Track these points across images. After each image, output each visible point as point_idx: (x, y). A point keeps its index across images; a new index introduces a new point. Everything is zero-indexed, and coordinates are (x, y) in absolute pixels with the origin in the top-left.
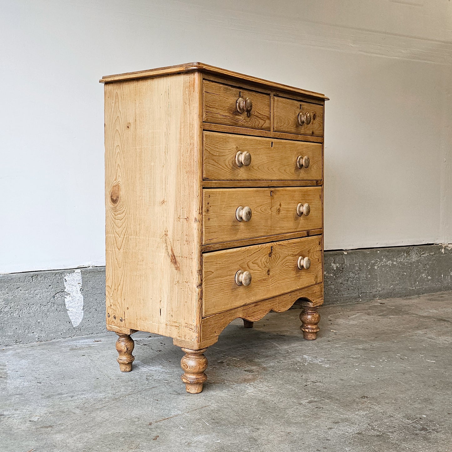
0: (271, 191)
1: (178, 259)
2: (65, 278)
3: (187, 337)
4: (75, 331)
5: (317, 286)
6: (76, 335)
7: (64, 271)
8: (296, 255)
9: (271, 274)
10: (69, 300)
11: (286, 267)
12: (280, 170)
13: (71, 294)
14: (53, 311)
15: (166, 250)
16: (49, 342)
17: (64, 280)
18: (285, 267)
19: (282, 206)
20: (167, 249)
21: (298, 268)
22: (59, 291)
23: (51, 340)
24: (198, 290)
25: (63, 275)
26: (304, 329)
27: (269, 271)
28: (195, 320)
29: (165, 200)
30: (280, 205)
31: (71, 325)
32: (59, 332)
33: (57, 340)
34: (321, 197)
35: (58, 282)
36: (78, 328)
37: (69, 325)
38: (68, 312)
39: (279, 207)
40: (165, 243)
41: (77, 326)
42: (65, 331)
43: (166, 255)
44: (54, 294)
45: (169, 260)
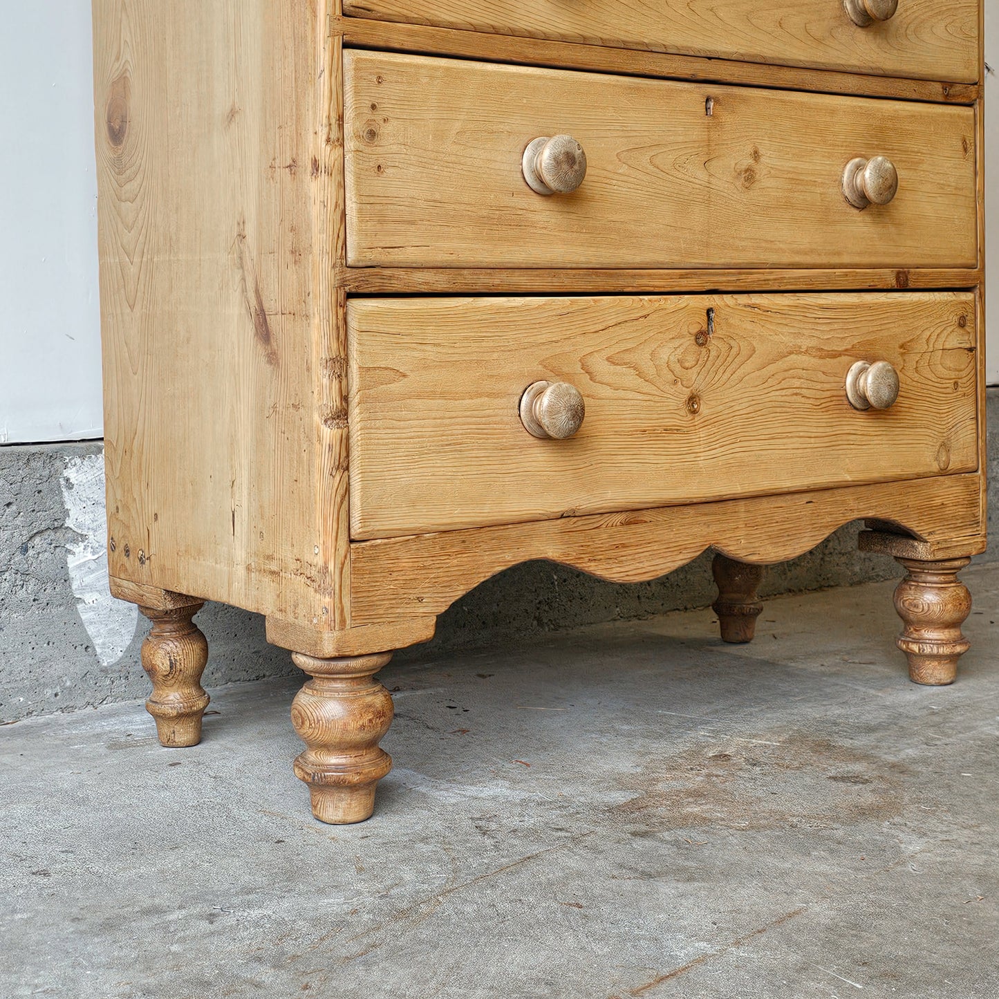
0: (708, 100)
1: (274, 322)
2: (66, 473)
3: (301, 611)
4: (108, 682)
5: (947, 481)
6: (110, 699)
7: (62, 449)
8: (840, 355)
9: (704, 409)
10: (82, 561)
11: (784, 392)
12: (753, 21)
13: (91, 537)
14: (22, 606)
15: (243, 292)
16: (11, 729)
17: (62, 482)
18: (777, 393)
19: (762, 159)
20: (244, 290)
21: (850, 402)
22: (42, 527)
23: (17, 719)
24: (329, 434)
25: (58, 464)
26: (904, 642)
27: (693, 400)
28: (321, 547)
29: (236, 106)
30: (756, 155)
31: (92, 659)
32: (45, 685)
33: (41, 720)
34: (971, 148)
35: (39, 492)
36: (117, 668)
37: (86, 659)
38: (80, 606)
39: (751, 161)
40: (238, 268)
41: (113, 660)
42: (68, 684)
43: (244, 311)
44: (24, 539)
45: (250, 329)
